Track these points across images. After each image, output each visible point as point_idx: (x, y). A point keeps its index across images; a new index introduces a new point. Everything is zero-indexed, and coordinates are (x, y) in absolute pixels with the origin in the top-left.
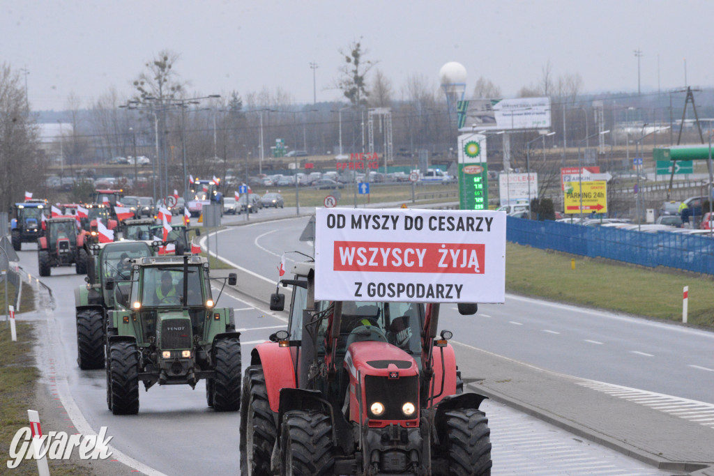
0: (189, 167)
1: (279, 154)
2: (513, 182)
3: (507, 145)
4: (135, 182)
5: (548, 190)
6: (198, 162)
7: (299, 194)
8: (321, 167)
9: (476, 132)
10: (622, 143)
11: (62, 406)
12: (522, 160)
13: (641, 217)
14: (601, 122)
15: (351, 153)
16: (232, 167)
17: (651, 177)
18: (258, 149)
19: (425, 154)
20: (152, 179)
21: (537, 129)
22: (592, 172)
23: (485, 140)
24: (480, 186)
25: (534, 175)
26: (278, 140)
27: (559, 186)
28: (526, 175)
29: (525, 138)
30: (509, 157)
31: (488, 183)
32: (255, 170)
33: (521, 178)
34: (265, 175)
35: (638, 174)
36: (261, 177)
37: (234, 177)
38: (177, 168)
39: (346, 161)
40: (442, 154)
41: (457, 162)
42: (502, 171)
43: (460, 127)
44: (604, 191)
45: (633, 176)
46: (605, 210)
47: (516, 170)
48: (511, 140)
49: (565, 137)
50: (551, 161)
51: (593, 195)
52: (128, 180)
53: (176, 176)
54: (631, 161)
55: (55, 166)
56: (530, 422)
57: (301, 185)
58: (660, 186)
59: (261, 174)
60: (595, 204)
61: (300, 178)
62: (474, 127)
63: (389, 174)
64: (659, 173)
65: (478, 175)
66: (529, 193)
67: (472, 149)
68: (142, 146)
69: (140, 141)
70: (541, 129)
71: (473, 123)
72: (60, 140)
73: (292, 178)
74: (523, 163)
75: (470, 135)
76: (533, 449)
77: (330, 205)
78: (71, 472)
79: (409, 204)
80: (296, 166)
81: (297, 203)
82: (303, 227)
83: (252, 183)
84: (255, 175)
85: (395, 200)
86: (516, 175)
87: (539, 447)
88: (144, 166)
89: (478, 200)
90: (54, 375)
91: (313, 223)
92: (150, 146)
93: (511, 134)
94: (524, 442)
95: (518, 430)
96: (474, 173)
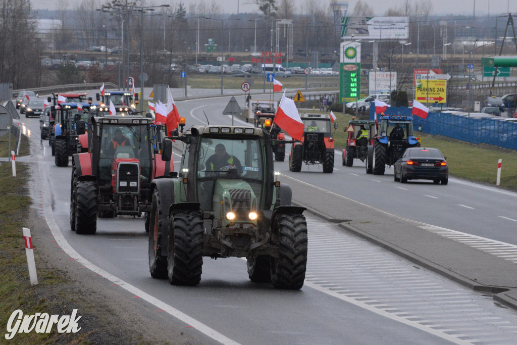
0: (145, 57)
1: (211, 49)
2: (379, 78)
3: (376, 51)
4: (106, 66)
5: (404, 85)
6: (152, 53)
7: (224, 80)
8: (240, 61)
9: (354, 40)
10: (459, 52)
11: (47, 226)
12: (386, 62)
13: (471, 107)
14: (445, 36)
15: (262, 51)
16: (176, 57)
17: (480, 78)
18: (196, 45)
19: (316, 54)
20: (118, 64)
21: (398, 39)
22: (437, 73)
23: (360, 47)
24: (355, 80)
25: (395, 73)
26: (210, 40)
27: (412, 82)
28: (389, 73)
29: (389, 46)
30: (377, 60)
31: (361, 77)
32: (192, 61)
33: (385, 76)
34: (200, 65)
35: (470, 76)
36: (197, 66)
37: (177, 65)
38: (136, 57)
39: (259, 57)
40: (328, 55)
41: (339, 61)
42: (372, 70)
43: (342, 36)
44: (445, 87)
45: (466, 77)
46: (444, 101)
47: (382, 69)
48: (379, 47)
49: (418, 47)
50: (407, 64)
51: (436, 90)
52: (100, 63)
53: (135, 63)
54: (465, 66)
55: (48, 51)
56: (382, 253)
57: (225, 73)
58: (485, 85)
59: (196, 64)
60: (437, 96)
61: (225, 68)
62: (353, 36)
63: (290, 68)
64: (485, 75)
65: (353, 72)
66: (390, 87)
67: (351, 53)
68: (111, 39)
69: (110, 36)
70: (401, 40)
71: (352, 34)
72: (53, 31)
73: (219, 68)
74: (387, 64)
75: (350, 42)
76: (384, 273)
77: (246, 89)
78: (52, 273)
79: (303, 91)
80: (222, 59)
81: (222, 86)
82: (226, 104)
83: (190, 70)
84: (192, 64)
85: (293, 87)
86: (382, 73)
87: (388, 271)
88: (112, 54)
89: (353, 90)
90: (43, 202)
91: (233, 102)
92: (117, 39)
93: (379, 43)
94: (378, 267)
95: (374, 258)
96: (351, 70)
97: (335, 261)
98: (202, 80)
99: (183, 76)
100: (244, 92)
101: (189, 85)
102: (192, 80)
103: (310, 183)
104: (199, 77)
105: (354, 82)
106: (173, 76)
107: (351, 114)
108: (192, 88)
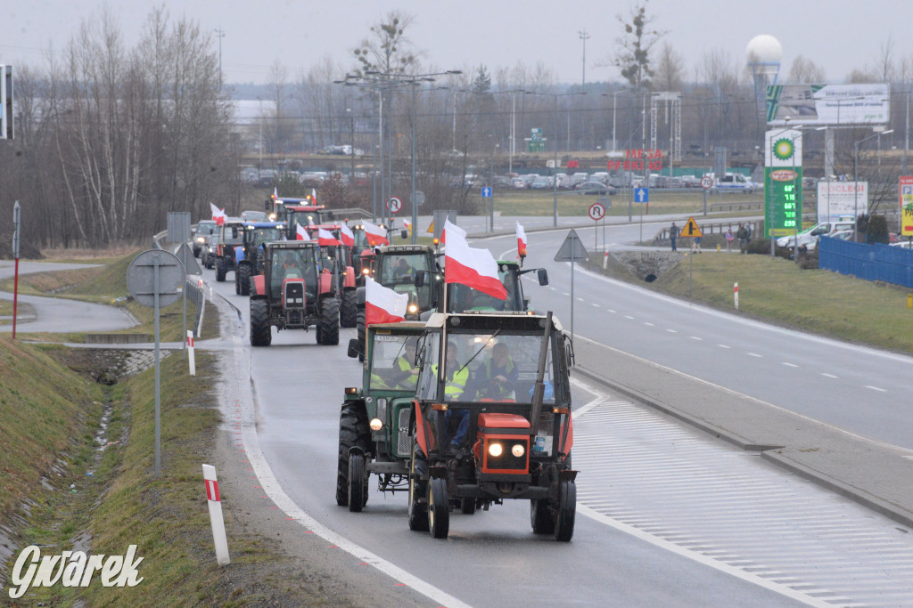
0: (419, 162)
1: (536, 147)
2: (835, 192)
3: (830, 145)
4: (352, 179)
5: (881, 205)
6: (431, 155)
7: (558, 200)
8: (587, 166)
9: (790, 127)
11: (248, 460)
12: (849, 164)
15: (627, 148)
16: (475, 162)
18: (509, 140)
19: (722, 153)
20: (373, 175)
21: (870, 124)
23: (801, 138)
24: (793, 197)
25: (865, 185)
26: (535, 130)
27: (895, 200)
28: (853, 184)
29: (854, 137)
30: (832, 160)
31: (803, 192)
32: (503, 168)
33: (846, 188)
34: (516, 174)
36: (511, 176)
37: (476, 176)
38: (404, 162)
39: (619, 160)
40: (745, 153)
41: (763, 164)
42: (823, 178)
43: (769, 120)
47: (841, 177)
48: (835, 138)
49: (907, 136)
50: (888, 167)
52: (342, 175)
53: (402, 173)
55: (252, 155)
56: (840, 505)
57: (561, 188)
59: (510, 173)
61: (561, 179)
62: (787, 120)
63: (676, 178)
65: (789, 183)
66: (855, 208)
67: (784, 149)
68: (362, 133)
69: (359, 126)
70: (875, 124)
71: (786, 115)
72: (260, 122)
73: (551, 178)
74: (850, 167)
75: (782, 130)
76: (842, 540)
77: (596, 216)
78: (254, 544)
79: (699, 217)
80: (556, 163)
81: (554, 211)
82: (560, 243)
83: (498, 184)
84: (503, 174)
85: (681, 210)
86: (840, 184)
87: (850, 537)
88: (362, 159)
89: (789, 215)
90: (240, 420)
91: (572, 239)
92: (372, 133)
93: (835, 131)
94: (831, 530)
95: (824, 514)
96: (785, 180)
97: (754, 520)
98: (521, 201)
99: (486, 195)
100: (593, 222)
101: (498, 210)
102: (503, 201)
103: (711, 382)
104: (515, 197)
105: (790, 201)
106: (468, 195)
107: (785, 258)
108: (502, 215)
